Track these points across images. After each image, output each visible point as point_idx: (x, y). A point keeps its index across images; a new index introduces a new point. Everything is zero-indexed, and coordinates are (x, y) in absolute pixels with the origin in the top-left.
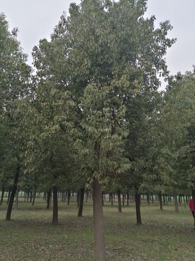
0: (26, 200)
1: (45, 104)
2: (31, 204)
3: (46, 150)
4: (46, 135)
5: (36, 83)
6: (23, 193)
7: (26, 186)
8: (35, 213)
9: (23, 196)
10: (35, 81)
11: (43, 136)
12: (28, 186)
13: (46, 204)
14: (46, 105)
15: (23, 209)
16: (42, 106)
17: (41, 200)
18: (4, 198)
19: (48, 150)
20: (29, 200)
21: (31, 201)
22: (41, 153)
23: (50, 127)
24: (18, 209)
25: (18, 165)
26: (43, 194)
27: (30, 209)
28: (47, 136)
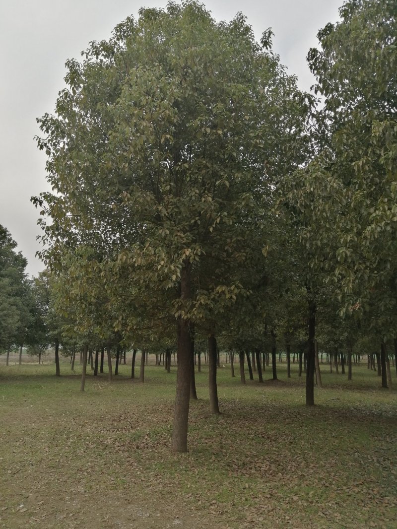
0: (334, 369)
1: (361, 163)
2: (346, 377)
3: (382, 261)
4: (379, 229)
5: (326, 126)
6: (325, 355)
7: (332, 342)
8: (358, 395)
9: (324, 361)
10: (324, 123)
11: (373, 232)
12: (336, 342)
13: (380, 379)
14: (363, 165)
15: (333, 386)
16: (356, 168)
17: (364, 369)
18: (292, 365)
19: (385, 262)
20: (340, 369)
21: (343, 372)
22: (368, 271)
23: (384, 210)
24: (324, 386)
25: (310, 302)
26: (366, 357)
27: (347, 387)
28: (381, 232)
